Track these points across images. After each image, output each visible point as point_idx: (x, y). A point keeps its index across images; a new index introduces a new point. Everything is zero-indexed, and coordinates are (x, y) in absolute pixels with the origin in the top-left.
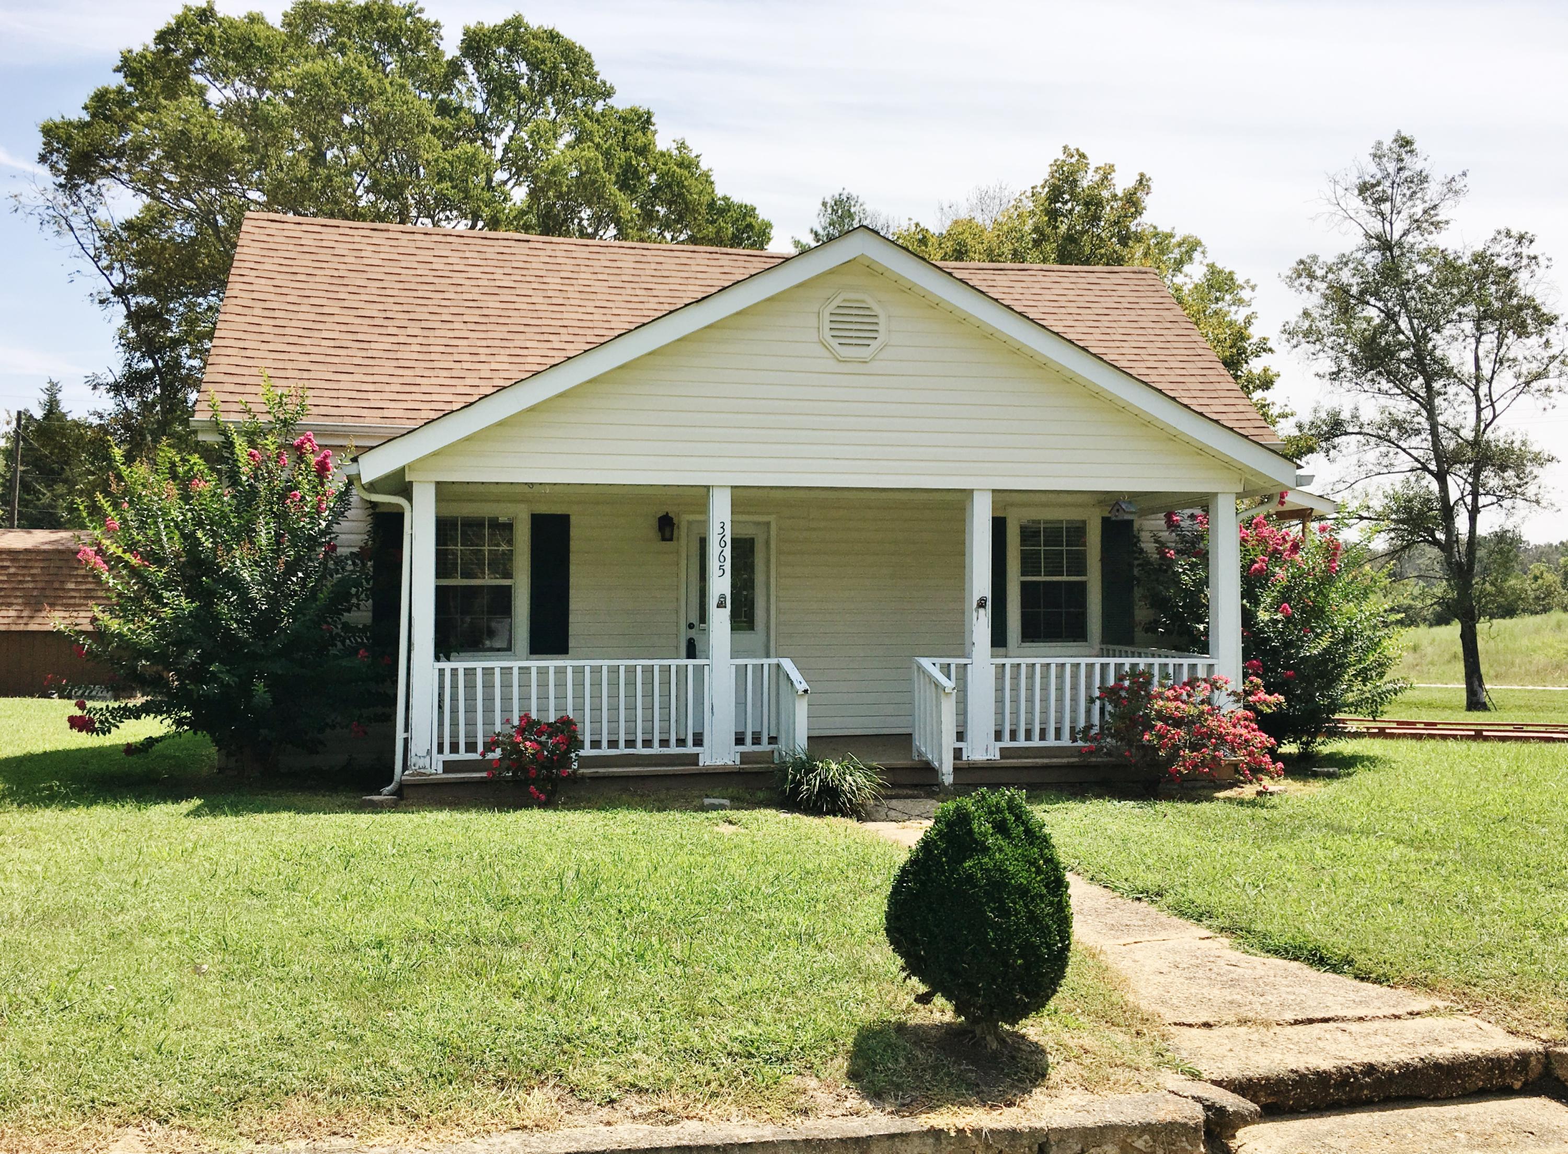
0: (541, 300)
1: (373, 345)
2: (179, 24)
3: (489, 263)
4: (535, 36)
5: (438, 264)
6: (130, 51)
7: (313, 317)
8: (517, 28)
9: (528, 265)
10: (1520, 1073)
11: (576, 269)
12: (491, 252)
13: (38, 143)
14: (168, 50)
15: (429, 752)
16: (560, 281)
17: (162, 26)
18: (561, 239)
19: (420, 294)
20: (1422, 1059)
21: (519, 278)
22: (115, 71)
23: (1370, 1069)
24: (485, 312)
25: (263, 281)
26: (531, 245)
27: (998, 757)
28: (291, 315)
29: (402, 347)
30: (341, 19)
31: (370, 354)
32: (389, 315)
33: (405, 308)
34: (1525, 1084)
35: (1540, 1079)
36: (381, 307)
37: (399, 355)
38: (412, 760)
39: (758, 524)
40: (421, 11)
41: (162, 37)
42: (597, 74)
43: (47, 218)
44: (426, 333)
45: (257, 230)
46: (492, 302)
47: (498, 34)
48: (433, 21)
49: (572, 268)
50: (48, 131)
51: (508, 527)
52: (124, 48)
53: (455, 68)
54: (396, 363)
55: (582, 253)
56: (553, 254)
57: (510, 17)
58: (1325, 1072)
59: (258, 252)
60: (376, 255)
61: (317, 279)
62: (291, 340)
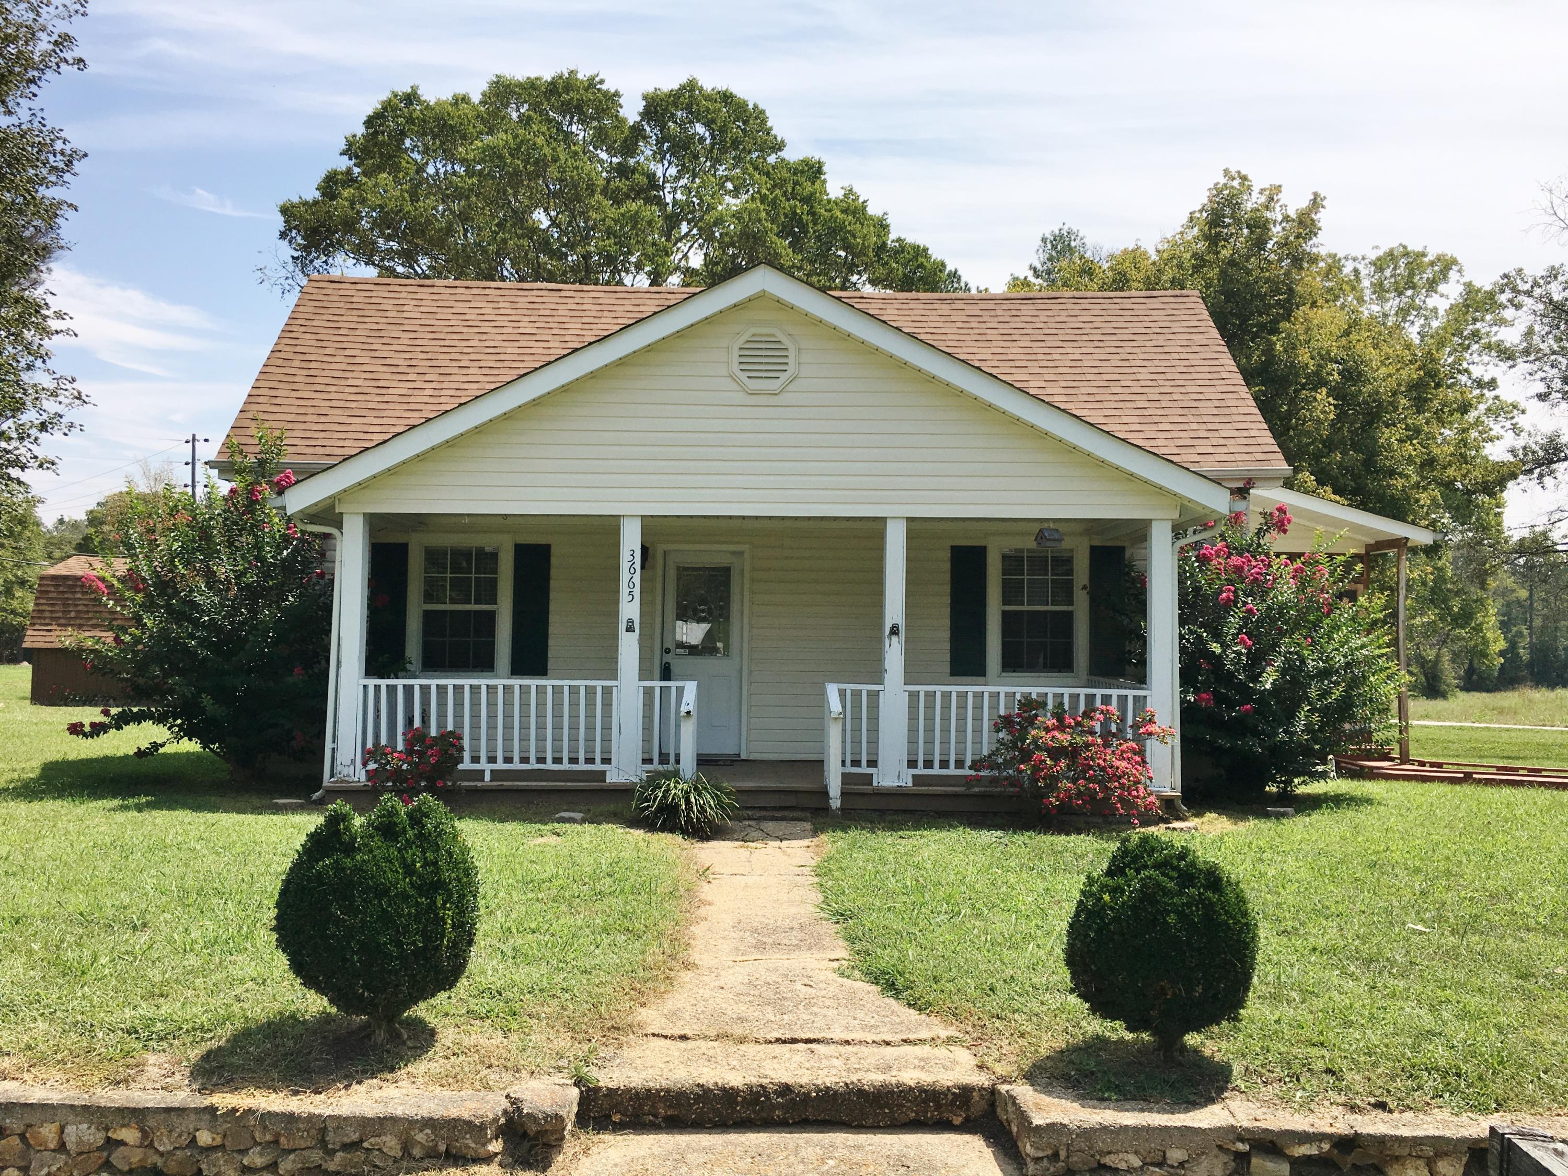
0: (557, 345)
1: (391, 391)
2: (385, 109)
3: (519, 312)
4: (708, 98)
5: (472, 315)
6: (354, 136)
7: (344, 367)
8: (692, 90)
9: (554, 313)
10: (960, 1108)
11: (599, 314)
12: (522, 302)
13: (279, 222)
14: (376, 133)
15: (353, 762)
16: (580, 326)
17: (370, 112)
18: (592, 287)
19: (447, 343)
20: (846, 1084)
21: (542, 325)
22: (341, 154)
23: (785, 1089)
24: (502, 357)
25: (308, 336)
26: (563, 294)
27: (910, 784)
28: (325, 366)
29: (416, 392)
30: (530, 95)
31: (385, 399)
32: (413, 363)
33: (429, 356)
34: (967, 1120)
35: (983, 1116)
36: (407, 356)
37: (411, 399)
38: (338, 768)
39: (734, 553)
40: (602, 82)
41: (369, 123)
42: (771, 129)
43: (288, 288)
44: (442, 378)
45: (316, 291)
46: (511, 349)
47: (675, 98)
48: (613, 91)
49: (595, 314)
50: (286, 211)
51: (494, 557)
52: (349, 134)
53: (637, 132)
54: (406, 407)
55: (607, 299)
56: (581, 301)
57: (684, 81)
58: (732, 1088)
59: (311, 310)
60: (417, 309)
61: (358, 333)
62: (319, 388)
